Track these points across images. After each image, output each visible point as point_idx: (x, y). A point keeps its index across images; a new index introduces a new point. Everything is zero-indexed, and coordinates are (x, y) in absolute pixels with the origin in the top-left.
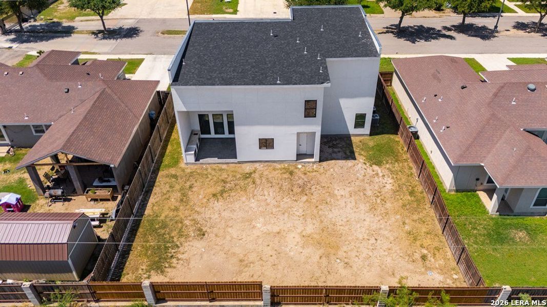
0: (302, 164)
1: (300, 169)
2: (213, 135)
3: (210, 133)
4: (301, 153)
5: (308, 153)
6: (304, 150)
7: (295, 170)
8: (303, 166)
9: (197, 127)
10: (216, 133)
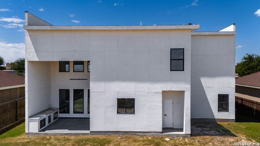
0: (169, 137)
1: (167, 142)
2: (72, 115)
3: (68, 112)
4: (166, 126)
5: (174, 128)
6: (169, 124)
7: (162, 142)
8: (171, 139)
9: (56, 104)
10: (75, 112)
